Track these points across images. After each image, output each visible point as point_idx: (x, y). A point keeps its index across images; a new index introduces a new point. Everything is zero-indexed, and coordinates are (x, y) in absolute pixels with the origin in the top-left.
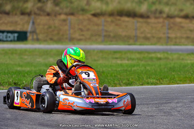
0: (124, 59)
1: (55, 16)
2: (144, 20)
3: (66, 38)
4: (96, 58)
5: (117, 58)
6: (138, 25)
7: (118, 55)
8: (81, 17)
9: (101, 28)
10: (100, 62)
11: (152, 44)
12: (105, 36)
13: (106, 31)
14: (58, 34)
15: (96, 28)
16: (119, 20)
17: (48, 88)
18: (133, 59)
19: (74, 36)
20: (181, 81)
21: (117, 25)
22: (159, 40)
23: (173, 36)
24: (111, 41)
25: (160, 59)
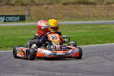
0: (83, 29)
1: (41, 5)
2: (94, 6)
5: (79, 29)
6: (90, 9)
7: (79, 27)
8: (56, 6)
9: (68, 11)
10: (69, 31)
11: (98, 20)
12: (71, 16)
13: (72, 13)
14: (43, 16)
15: (65, 11)
16: (79, 6)
18: (88, 29)
19: (52, 17)
21: (77, 9)
22: (102, 18)
23: (111, 14)
24: (75, 19)
25: (104, 28)
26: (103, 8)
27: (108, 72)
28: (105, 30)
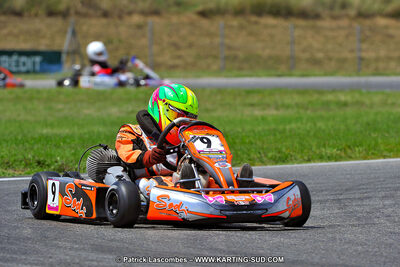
0: (268, 106)
1: (120, 17)
2: (310, 23)
4: (209, 106)
5: (252, 105)
6: (297, 33)
7: (255, 99)
8: (175, 19)
9: (217, 40)
11: (326, 75)
12: (226, 58)
13: (229, 48)
15: (207, 41)
17: (121, 173)
18: (287, 107)
19: (160, 59)
20: (391, 151)
22: (341, 66)
23: (369, 55)
24: (240, 69)
25: (345, 104)
26: (343, 33)
28: (349, 111)
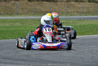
1: (9, 1)
2: (55, 3)
3: (15, 13)
4: (31, 23)
6: (52, 5)
8: (22, 2)
9: (33, 7)
10: (33, 25)
12: (35, 12)
13: (36, 9)
14: (11, 11)
15: (30, 7)
16: (42, 3)
19: (19, 12)
21: (41, 6)
22: (63, 14)
23: (70, 11)
24: (38, 14)
25: (64, 23)
26: (63, 6)
27: (66, 62)
